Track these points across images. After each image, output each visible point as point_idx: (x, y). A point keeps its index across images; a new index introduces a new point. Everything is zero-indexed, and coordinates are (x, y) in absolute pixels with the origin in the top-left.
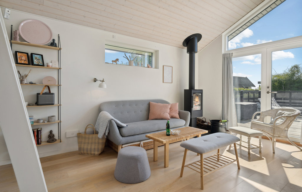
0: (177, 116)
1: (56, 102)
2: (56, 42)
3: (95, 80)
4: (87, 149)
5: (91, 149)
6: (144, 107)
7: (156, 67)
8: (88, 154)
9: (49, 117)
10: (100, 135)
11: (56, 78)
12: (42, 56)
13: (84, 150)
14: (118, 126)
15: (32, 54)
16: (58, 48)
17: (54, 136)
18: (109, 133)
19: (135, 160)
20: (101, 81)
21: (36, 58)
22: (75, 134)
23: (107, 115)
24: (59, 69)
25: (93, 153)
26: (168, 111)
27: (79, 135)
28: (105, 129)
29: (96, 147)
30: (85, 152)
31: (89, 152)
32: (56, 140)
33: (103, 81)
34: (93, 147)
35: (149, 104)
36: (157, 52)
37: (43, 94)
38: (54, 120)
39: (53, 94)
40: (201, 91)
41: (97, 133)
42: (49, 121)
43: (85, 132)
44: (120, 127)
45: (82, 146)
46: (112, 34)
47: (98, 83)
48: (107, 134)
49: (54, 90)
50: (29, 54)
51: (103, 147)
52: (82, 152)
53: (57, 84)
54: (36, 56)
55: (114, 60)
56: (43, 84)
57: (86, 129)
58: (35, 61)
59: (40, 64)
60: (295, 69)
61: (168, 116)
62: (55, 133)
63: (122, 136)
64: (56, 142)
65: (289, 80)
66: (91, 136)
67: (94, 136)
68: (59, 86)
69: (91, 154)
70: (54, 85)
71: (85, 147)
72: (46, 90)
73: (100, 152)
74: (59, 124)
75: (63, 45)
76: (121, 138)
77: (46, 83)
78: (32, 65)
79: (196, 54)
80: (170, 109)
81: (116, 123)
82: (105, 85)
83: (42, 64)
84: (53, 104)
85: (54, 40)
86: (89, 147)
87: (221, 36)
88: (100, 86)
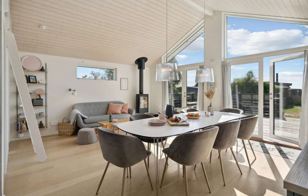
0: (127, 112)
1: (44, 104)
2: (44, 68)
3: (70, 90)
4: (64, 132)
5: (66, 132)
6: (105, 106)
7: (116, 80)
8: (64, 135)
9: (40, 113)
10: (71, 123)
11: (44, 90)
12: (35, 77)
13: (61, 133)
14: (82, 118)
15: (29, 76)
16: (45, 72)
17: (43, 124)
18: (76, 122)
19: (87, 133)
20: (73, 91)
21: (32, 79)
22: (56, 124)
23: (77, 111)
24: (46, 85)
25: (67, 134)
26: (121, 108)
27: (59, 124)
28: (74, 119)
29: (69, 131)
30: (63, 134)
31: (65, 134)
32: (44, 127)
33: (75, 91)
34: (67, 131)
35: (109, 105)
36: (116, 69)
37: (36, 99)
38: (43, 115)
39: (42, 99)
40: (147, 95)
41: (70, 122)
42: (39, 116)
43: (63, 122)
44: (83, 118)
45: (61, 130)
46: (82, 60)
47: (72, 92)
48: (75, 122)
49: (43, 97)
50: (28, 76)
51: (74, 130)
52: (61, 134)
53: (45, 93)
54: (32, 77)
55: (84, 76)
56: (36, 93)
57: (63, 120)
58: (31, 81)
59: (34, 82)
60: (250, 74)
61: (120, 112)
62: (44, 123)
63: (85, 124)
64: (44, 128)
65: (245, 83)
66: (66, 124)
67: (68, 124)
68: (46, 94)
69: (66, 135)
70: (43, 94)
71: (63, 131)
72: (38, 97)
73: (71, 134)
74: (46, 117)
75: (48, 70)
76: (84, 124)
77: (38, 93)
78: (30, 83)
79: (144, 70)
80: (122, 107)
81: (81, 116)
82: (76, 93)
83: (35, 82)
84: (42, 105)
85: (43, 67)
86: (65, 131)
87: (161, 58)
88: (73, 94)
